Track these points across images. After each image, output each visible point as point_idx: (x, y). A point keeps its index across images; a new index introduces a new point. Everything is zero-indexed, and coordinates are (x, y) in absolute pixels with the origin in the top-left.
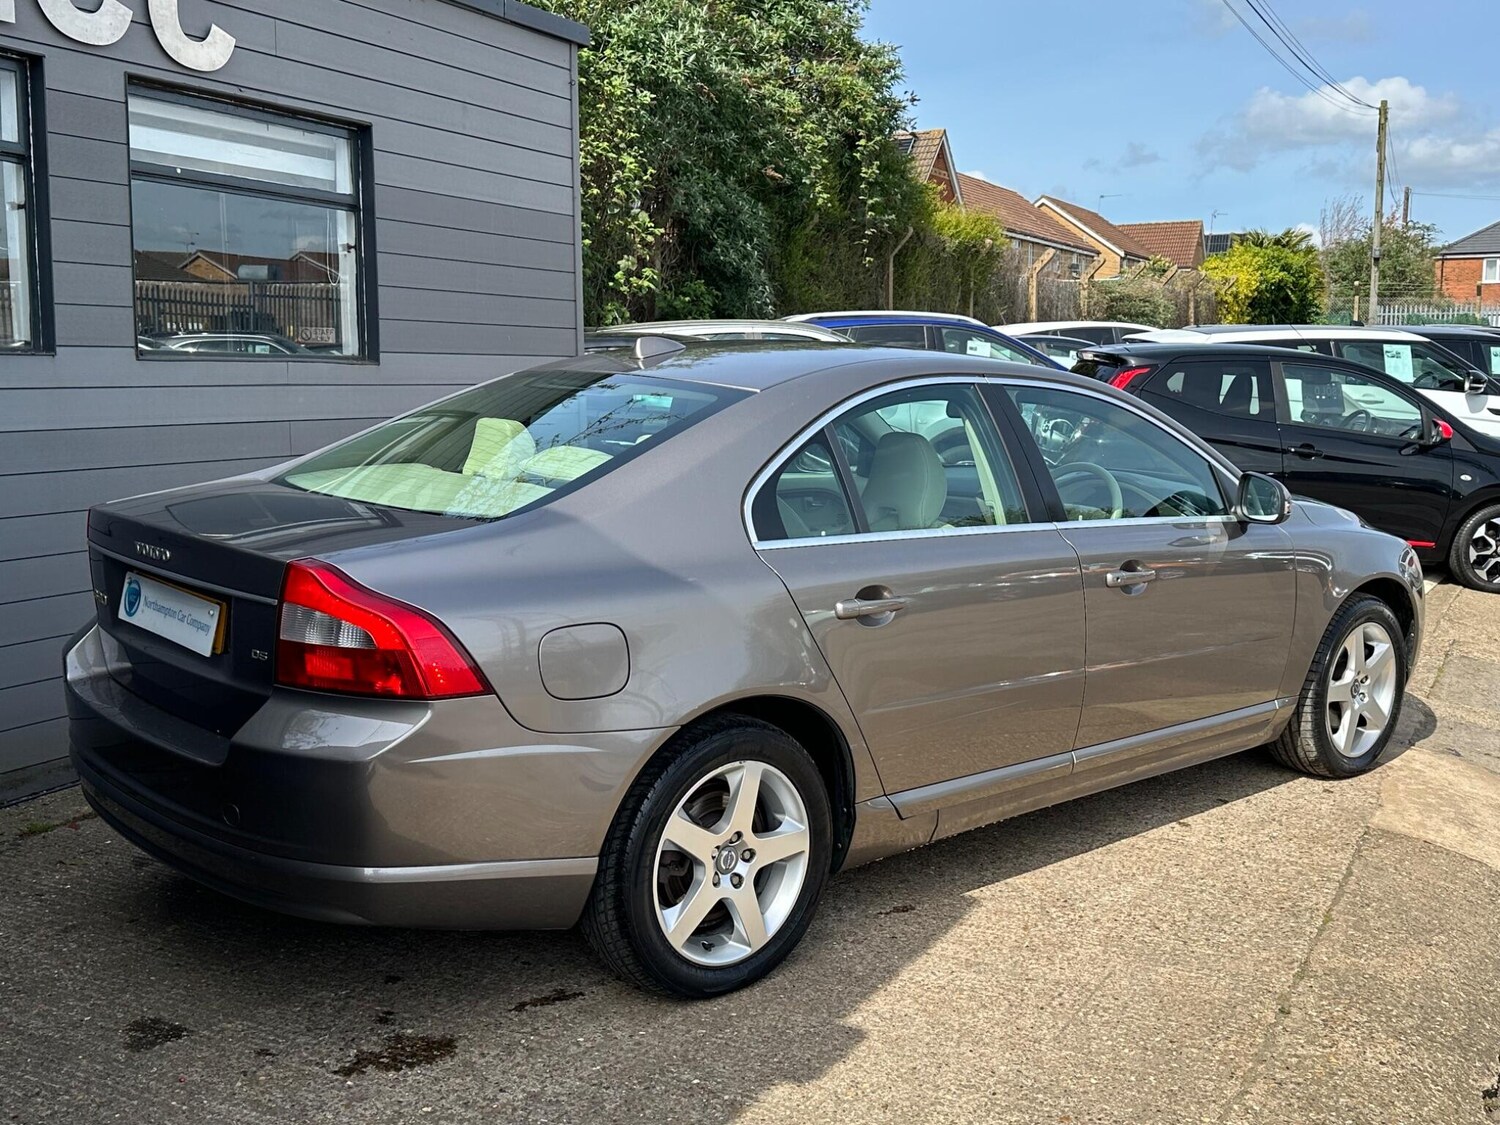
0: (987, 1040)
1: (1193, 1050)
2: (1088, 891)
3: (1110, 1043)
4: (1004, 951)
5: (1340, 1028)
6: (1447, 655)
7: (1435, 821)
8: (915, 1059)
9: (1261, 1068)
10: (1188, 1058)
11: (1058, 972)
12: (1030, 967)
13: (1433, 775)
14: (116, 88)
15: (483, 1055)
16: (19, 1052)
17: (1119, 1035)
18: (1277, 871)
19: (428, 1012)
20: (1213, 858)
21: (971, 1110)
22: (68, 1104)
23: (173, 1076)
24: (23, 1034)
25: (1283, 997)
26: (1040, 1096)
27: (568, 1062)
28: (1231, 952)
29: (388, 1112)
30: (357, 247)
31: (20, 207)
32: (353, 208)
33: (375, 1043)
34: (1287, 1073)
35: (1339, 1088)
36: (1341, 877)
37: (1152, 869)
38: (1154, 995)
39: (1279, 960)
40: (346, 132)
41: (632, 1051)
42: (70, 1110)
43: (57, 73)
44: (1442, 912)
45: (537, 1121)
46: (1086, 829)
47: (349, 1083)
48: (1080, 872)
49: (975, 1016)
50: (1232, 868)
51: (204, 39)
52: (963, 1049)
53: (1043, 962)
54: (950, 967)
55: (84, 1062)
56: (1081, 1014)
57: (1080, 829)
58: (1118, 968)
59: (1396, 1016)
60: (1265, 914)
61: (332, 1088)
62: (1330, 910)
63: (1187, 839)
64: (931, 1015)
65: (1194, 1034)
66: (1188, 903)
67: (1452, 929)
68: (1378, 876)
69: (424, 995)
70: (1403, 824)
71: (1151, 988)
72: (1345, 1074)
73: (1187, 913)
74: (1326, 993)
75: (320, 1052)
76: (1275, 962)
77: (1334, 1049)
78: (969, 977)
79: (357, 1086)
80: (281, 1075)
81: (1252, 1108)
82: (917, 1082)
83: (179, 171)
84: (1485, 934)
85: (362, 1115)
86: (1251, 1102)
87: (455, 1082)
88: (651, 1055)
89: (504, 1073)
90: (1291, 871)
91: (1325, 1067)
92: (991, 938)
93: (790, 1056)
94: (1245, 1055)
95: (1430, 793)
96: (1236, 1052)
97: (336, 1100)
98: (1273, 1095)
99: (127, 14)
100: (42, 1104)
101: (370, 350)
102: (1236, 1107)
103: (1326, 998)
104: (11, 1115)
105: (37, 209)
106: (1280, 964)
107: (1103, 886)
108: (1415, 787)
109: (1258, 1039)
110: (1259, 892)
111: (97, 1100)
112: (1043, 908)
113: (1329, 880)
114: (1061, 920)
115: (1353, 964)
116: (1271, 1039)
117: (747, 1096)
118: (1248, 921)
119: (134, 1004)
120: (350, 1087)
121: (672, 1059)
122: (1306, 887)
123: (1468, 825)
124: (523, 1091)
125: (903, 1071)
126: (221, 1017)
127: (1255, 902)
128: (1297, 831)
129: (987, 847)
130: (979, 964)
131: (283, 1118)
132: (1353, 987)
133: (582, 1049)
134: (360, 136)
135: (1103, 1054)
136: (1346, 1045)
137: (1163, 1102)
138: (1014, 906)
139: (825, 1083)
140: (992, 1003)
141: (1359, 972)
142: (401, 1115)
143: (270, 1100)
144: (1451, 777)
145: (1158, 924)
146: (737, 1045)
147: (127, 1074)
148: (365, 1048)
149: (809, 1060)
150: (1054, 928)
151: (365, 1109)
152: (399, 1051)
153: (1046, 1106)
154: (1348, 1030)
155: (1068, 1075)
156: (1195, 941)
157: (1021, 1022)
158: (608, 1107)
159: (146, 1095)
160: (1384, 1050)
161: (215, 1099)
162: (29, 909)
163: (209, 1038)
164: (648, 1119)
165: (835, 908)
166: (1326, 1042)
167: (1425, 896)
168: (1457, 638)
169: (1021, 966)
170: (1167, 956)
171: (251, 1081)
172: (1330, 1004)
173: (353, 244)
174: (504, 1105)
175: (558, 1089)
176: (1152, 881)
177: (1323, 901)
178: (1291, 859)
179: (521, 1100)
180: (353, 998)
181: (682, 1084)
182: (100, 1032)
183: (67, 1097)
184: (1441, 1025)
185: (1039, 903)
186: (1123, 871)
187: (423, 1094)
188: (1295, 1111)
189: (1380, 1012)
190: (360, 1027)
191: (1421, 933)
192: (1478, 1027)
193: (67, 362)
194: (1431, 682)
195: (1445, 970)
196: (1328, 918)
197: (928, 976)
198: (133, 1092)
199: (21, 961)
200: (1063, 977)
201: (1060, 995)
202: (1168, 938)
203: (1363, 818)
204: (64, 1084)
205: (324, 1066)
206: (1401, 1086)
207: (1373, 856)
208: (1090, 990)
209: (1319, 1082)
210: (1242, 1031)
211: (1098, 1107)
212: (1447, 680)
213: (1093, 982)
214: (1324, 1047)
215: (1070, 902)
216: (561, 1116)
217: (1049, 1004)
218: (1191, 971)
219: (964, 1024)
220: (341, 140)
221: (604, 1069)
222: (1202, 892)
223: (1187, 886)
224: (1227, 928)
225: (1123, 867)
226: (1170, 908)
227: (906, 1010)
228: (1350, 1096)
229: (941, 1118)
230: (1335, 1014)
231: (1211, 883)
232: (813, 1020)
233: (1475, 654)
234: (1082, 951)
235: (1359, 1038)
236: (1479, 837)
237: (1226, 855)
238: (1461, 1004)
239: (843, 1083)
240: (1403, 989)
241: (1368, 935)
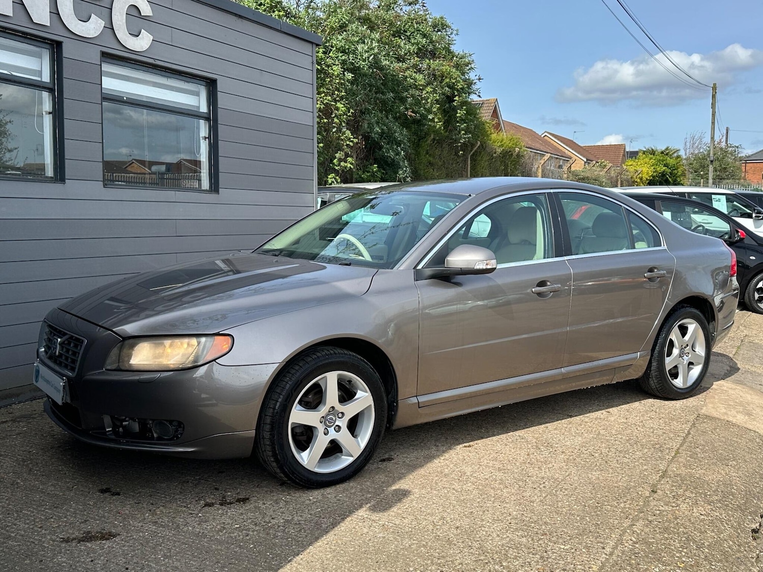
0: (507, 501)
1: (608, 507)
2: (559, 440)
3: (568, 503)
4: (517, 464)
5: (681, 499)
6: (742, 341)
7: (734, 412)
8: (472, 508)
9: (641, 515)
10: (606, 510)
11: (543, 474)
12: (530, 471)
13: (732, 393)
14: (97, 58)
15: (264, 504)
16: (43, 501)
17: (573, 500)
18: (653, 432)
19: (238, 486)
20: (621, 427)
21: (499, 530)
22: (66, 522)
23: (116, 511)
24: (45, 493)
25: (654, 486)
26: (533, 525)
27: (305, 507)
28: (629, 466)
29: (218, 527)
30: (209, 138)
31: (50, 113)
32: (207, 119)
33: (213, 499)
34: (654, 517)
35: (679, 524)
36: (685, 435)
37: (592, 430)
38: (590, 483)
39: (652, 469)
40: (205, 83)
41: (336, 503)
42: (67, 524)
43: (68, 50)
44: (734, 451)
45: (289, 531)
46: (560, 413)
47: (200, 515)
48: (556, 432)
49: (502, 491)
50: (631, 431)
51: (138, 36)
52: (495, 505)
53: (536, 469)
54: (490, 471)
55: (74, 505)
56: (554, 491)
57: (557, 413)
58: (573, 472)
59: (709, 495)
60: (646, 450)
61: (192, 517)
62: (679, 449)
63: (610, 418)
64: (480, 490)
65: (609, 500)
66: (609, 445)
67: (739, 459)
68: (702, 435)
69: (236, 479)
70: (716, 413)
71: (589, 481)
72: (683, 518)
73: (608, 449)
74: (675, 484)
75: (186, 502)
76: (650, 470)
77: (678, 508)
78: (500, 475)
79: (204, 516)
80: (167, 511)
81: (636, 531)
82: (473, 518)
83: (125, 98)
84: (756, 462)
85: (206, 528)
86: (636, 529)
87: (250, 515)
88: (345, 504)
89: (274, 511)
90: (660, 432)
91: (673, 515)
92: (511, 459)
93: (411, 506)
94: (634, 509)
95: (730, 400)
96: (629, 508)
97: (194, 522)
98: (647, 526)
99: (101, 23)
100: (54, 522)
101: (215, 187)
102: (628, 531)
103: (675, 486)
104: (39, 526)
105: (58, 114)
106: (653, 471)
107: (567, 438)
108: (723, 397)
109: (640, 503)
110: (644, 441)
111: (80, 520)
112: (537, 447)
113: (678, 436)
114: (546, 451)
115: (689, 472)
116: (647, 502)
117: (391, 522)
118: (638, 453)
119: (97, 481)
120: (200, 517)
121: (355, 507)
122: (667, 439)
123: (749, 414)
124: (283, 519)
125: (466, 513)
126: (139, 487)
127: (641, 445)
128: (664, 415)
129: (510, 421)
130: (505, 469)
131: (168, 529)
132: (689, 482)
133: (312, 502)
134: (211, 84)
135: (564, 508)
136: (684, 506)
137: (592, 529)
138: (523, 445)
139: (429, 517)
140: (510, 486)
141: (691, 476)
142: (224, 528)
143: (162, 522)
144: (741, 394)
145: (593, 454)
146: (386, 501)
147: (94, 510)
148: (208, 500)
149: (421, 508)
150: (542, 455)
151: (207, 526)
152: (224, 502)
153: (535, 529)
154: (685, 500)
155: (547, 516)
156: (611, 461)
157: (524, 494)
158: (324, 526)
159: (103, 519)
160: (703, 509)
161: (136, 521)
162: (48, 442)
163: (133, 496)
164: (343, 531)
165: (435, 445)
166: (674, 505)
167: (726, 445)
168: (748, 334)
169: (526, 471)
170: (597, 467)
171: (153, 513)
172: (677, 489)
173: (207, 136)
174: (274, 525)
175: (300, 518)
176: (591, 436)
177: (675, 445)
178: (660, 427)
179: (282, 523)
180: (203, 480)
181: (359, 517)
182: (81, 493)
183: (65, 519)
184: (732, 500)
185: (535, 444)
186: (577, 432)
187: (235, 520)
188: (657, 533)
189: (702, 493)
190: (206, 491)
191: (724, 461)
192: (750, 502)
193: (71, 187)
194: (734, 353)
195: (735, 476)
196: (677, 452)
197: (480, 474)
198: (97, 517)
199: (44, 463)
200: (546, 475)
201: (544, 483)
202: (598, 460)
203: (697, 410)
204: (64, 514)
205: (188, 508)
206: (710, 525)
207: (701, 427)
208: (558, 481)
209: (670, 521)
210: (632, 499)
211: (561, 529)
212: (742, 352)
213: (560, 478)
214: (673, 507)
215: (551, 444)
216: (300, 530)
217: (539, 487)
218: (609, 474)
219: (497, 494)
220: (202, 86)
221: (322, 510)
222: (615, 441)
223: (608, 438)
224: (627, 456)
225: (577, 430)
226: (600, 447)
227: (469, 488)
228: (685, 528)
229: (484, 533)
230: (679, 493)
231: (621, 437)
232: (424, 491)
233: (757, 341)
234: (555, 465)
235: (690, 504)
236: (754, 420)
237: (628, 425)
238: (742, 491)
239: (437, 518)
240: (714, 484)
241: (697, 460)
